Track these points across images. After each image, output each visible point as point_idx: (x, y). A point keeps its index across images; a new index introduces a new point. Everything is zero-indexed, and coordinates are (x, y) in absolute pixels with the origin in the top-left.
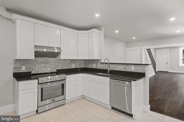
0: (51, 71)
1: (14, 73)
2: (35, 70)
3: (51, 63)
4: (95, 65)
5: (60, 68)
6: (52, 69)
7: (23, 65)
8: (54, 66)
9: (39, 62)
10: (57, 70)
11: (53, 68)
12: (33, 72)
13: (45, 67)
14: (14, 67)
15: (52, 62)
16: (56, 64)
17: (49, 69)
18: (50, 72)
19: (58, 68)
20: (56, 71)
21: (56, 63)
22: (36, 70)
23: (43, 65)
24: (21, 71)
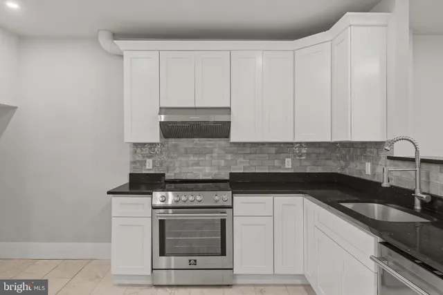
0: (215, 175)
1: (131, 174)
2: (174, 170)
3: (214, 155)
4: (368, 166)
5: (240, 169)
6: (217, 171)
7: (149, 157)
8: (223, 163)
9: (183, 151)
10: (231, 174)
11: (219, 169)
12: (170, 176)
13: (197, 164)
14: (132, 160)
15: (216, 150)
16: (229, 157)
17: (207, 170)
18: (210, 178)
19: (233, 170)
20: (228, 178)
21: (229, 155)
22: (177, 171)
23: (192, 158)
24: (145, 170)
